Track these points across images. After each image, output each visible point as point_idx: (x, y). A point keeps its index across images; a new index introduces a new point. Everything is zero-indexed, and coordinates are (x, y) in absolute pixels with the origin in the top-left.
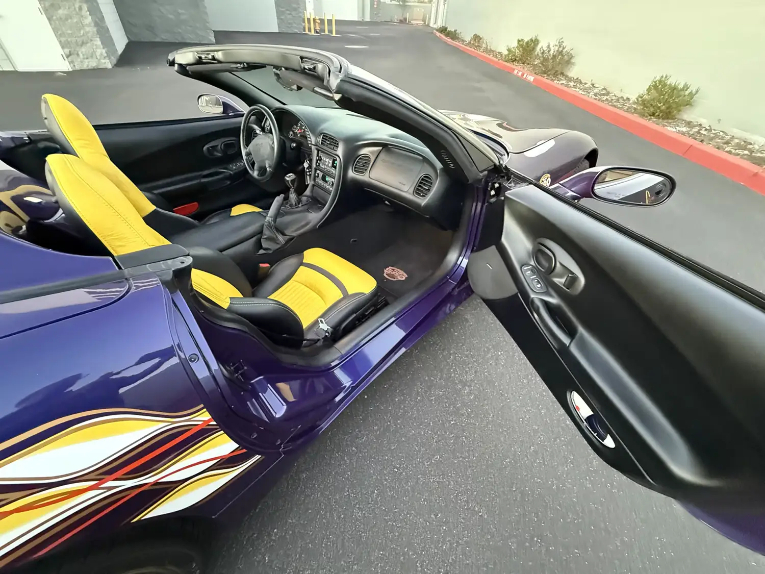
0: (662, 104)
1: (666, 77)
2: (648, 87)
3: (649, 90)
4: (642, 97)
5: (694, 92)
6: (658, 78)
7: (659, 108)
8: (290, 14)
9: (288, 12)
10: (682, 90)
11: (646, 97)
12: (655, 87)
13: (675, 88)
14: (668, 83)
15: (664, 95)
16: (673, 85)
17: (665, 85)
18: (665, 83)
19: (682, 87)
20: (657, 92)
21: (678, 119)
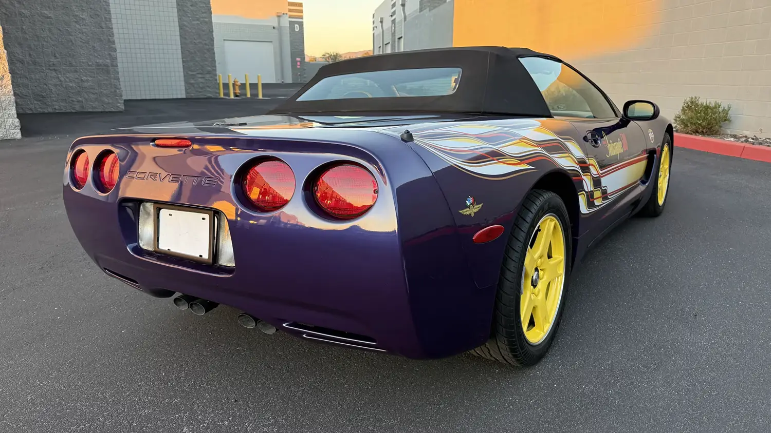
0: (701, 121)
1: (696, 98)
2: (682, 108)
3: (683, 110)
4: (679, 118)
5: (726, 108)
6: (688, 99)
7: (700, 124)
8: (204, 78)
9: (200, 76)
10: (715, 107)
11: (683, 117)
12: (688, 107)
13: (707, 107)
14: (700, 103)
15: (700, 113)
16: (705, 104)
17: (697, 105)
18: (697, 104)
19: (714, 105)
20: (692, 112)
21: (723, 134)
